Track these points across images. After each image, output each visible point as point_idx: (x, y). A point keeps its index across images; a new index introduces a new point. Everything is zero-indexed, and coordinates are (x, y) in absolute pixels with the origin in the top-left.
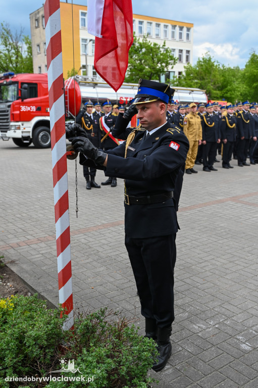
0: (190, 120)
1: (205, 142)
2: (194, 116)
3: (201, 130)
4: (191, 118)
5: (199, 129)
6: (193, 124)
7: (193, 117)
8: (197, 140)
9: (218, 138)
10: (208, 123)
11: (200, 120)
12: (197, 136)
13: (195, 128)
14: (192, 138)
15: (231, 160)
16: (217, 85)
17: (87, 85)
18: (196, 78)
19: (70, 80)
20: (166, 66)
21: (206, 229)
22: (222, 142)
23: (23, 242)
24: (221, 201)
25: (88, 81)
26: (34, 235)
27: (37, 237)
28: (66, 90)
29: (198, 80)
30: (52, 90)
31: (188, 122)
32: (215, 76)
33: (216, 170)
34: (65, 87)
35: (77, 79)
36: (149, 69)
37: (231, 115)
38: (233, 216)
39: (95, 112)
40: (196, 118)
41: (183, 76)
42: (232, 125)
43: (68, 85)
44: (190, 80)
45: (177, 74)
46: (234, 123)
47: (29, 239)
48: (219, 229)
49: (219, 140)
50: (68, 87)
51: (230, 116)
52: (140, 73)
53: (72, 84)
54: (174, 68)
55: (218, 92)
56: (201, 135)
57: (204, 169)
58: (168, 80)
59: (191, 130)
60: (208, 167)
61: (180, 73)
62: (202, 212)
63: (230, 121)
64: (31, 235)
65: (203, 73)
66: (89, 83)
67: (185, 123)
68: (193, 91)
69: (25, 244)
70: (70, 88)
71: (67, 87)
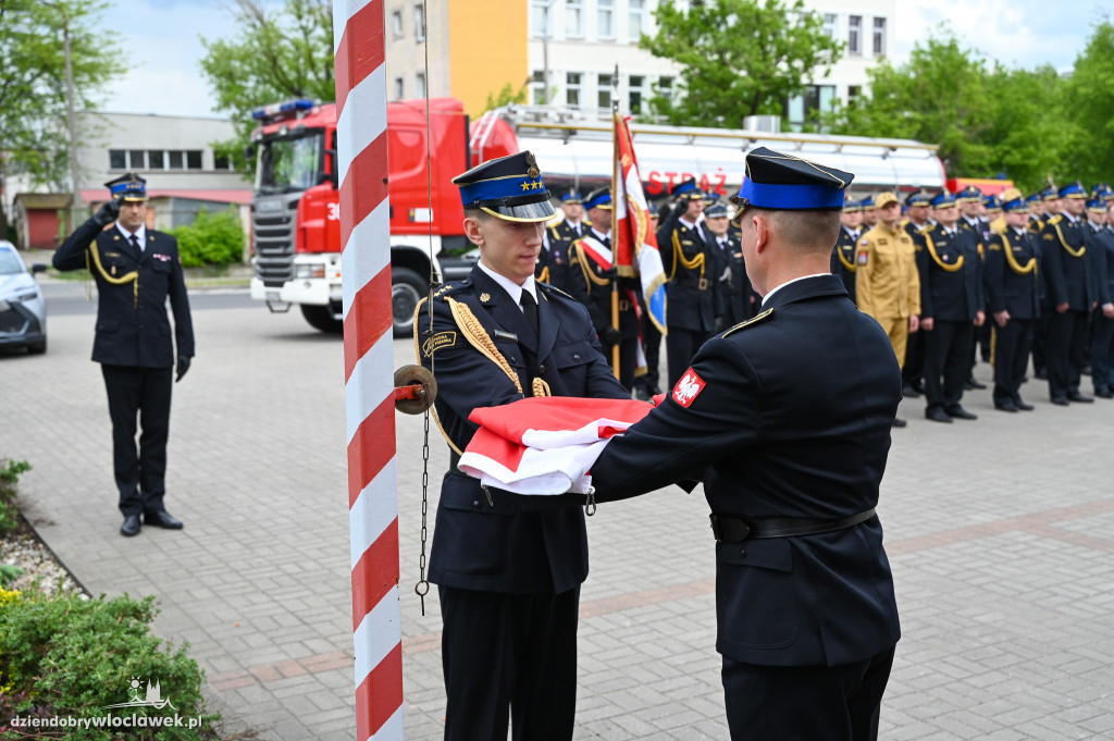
0: (880, 249)
1: (929, 322)
2: (893, 234)
3: (916, 282)
4: (883, 242)
5: (909, 278)
6: (888, 264)
7: (889, 239)
8: (904, 315)
9: (978, 308)
10: (940, 256)
11: (910, 248)
12: (903, 303)
13: (895, 274)
14: (885, 310)
15: (1025, 380)
16: (981, 127)
17: (544, 134)
18: (907, 105)
19: (488, 120)
20: (807, 68)
21: (927, 632)
22: (990, 320)
23: (296, 660)
24: (983, 531)
25: (545, 122)
26: (333, 639)
27: (343, 646)
28: (473, 152)
29: (915, 110)
30: (350, 186)
31: (870, 257)
32: (969, 98)
33: (972, 417)
34: (472, 144)
35: (512, 116)
36: (751, 81)
37: (1020, 232)
38: (1027, 584)
39: (564, 224)
40: (898, 243)
41: (864, 98)
42: (1023, 263)
43: (480, 137)
44: (886, 111)
45: (843, 95)
46: (1032, 256)
47: (315, 653)
48: (975, 633)
49: (981, 316)
50: (482, 144)
51: (1016, 234)
52: (720, 92)
53: (495, 132)
54: (831, 74)
55: (982, 149)
56: (917, 300)
57: (930, 414)
58: (813, 112)
59: (882, 282)
60: (945, 408)
61: (853, 91)
62: (916, 567)
63: (1018, 249)
64: (326, 638)
65: (930, 88)
66: (548, 128)
67: (863, 259)
68: (893, 149)
69: (299, 670)
70: (489, 145)
71: (478, 141)
